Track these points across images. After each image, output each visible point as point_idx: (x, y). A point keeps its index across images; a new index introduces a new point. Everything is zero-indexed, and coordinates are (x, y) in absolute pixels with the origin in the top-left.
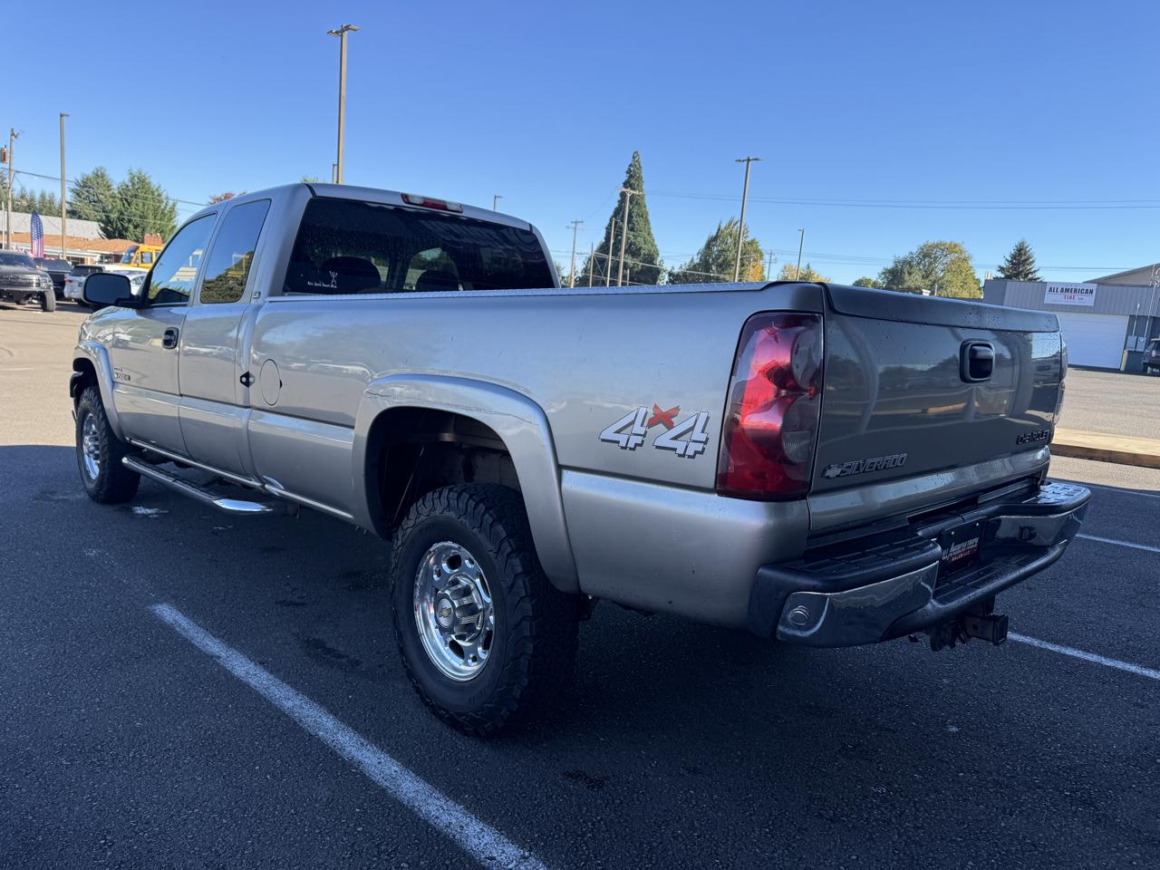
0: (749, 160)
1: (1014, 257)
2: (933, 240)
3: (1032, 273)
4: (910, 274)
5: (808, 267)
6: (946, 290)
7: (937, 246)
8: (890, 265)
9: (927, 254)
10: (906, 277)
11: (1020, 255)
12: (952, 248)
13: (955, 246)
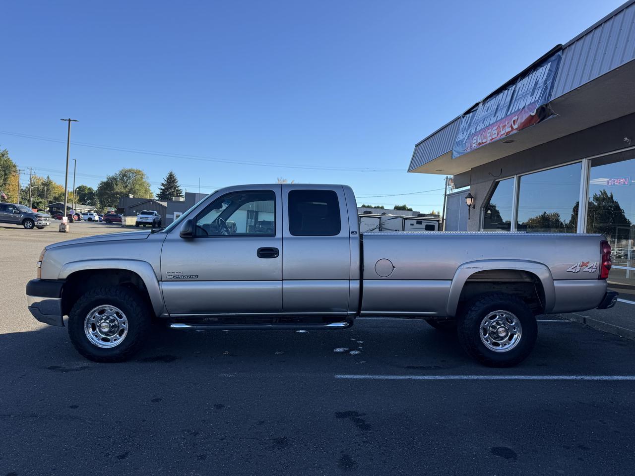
0: (70, 120)
1: (168, 179)
2: (128, 168)
3: (177, 187)
4: (117, 185)
5: (48, 178)
6: (137, 194)
7: (130, 171)
8: (105, 180)
9: (124, 175)
10: (115, 186)
11: (171, 178)
12: (137, 173)
13: (140, 171)
